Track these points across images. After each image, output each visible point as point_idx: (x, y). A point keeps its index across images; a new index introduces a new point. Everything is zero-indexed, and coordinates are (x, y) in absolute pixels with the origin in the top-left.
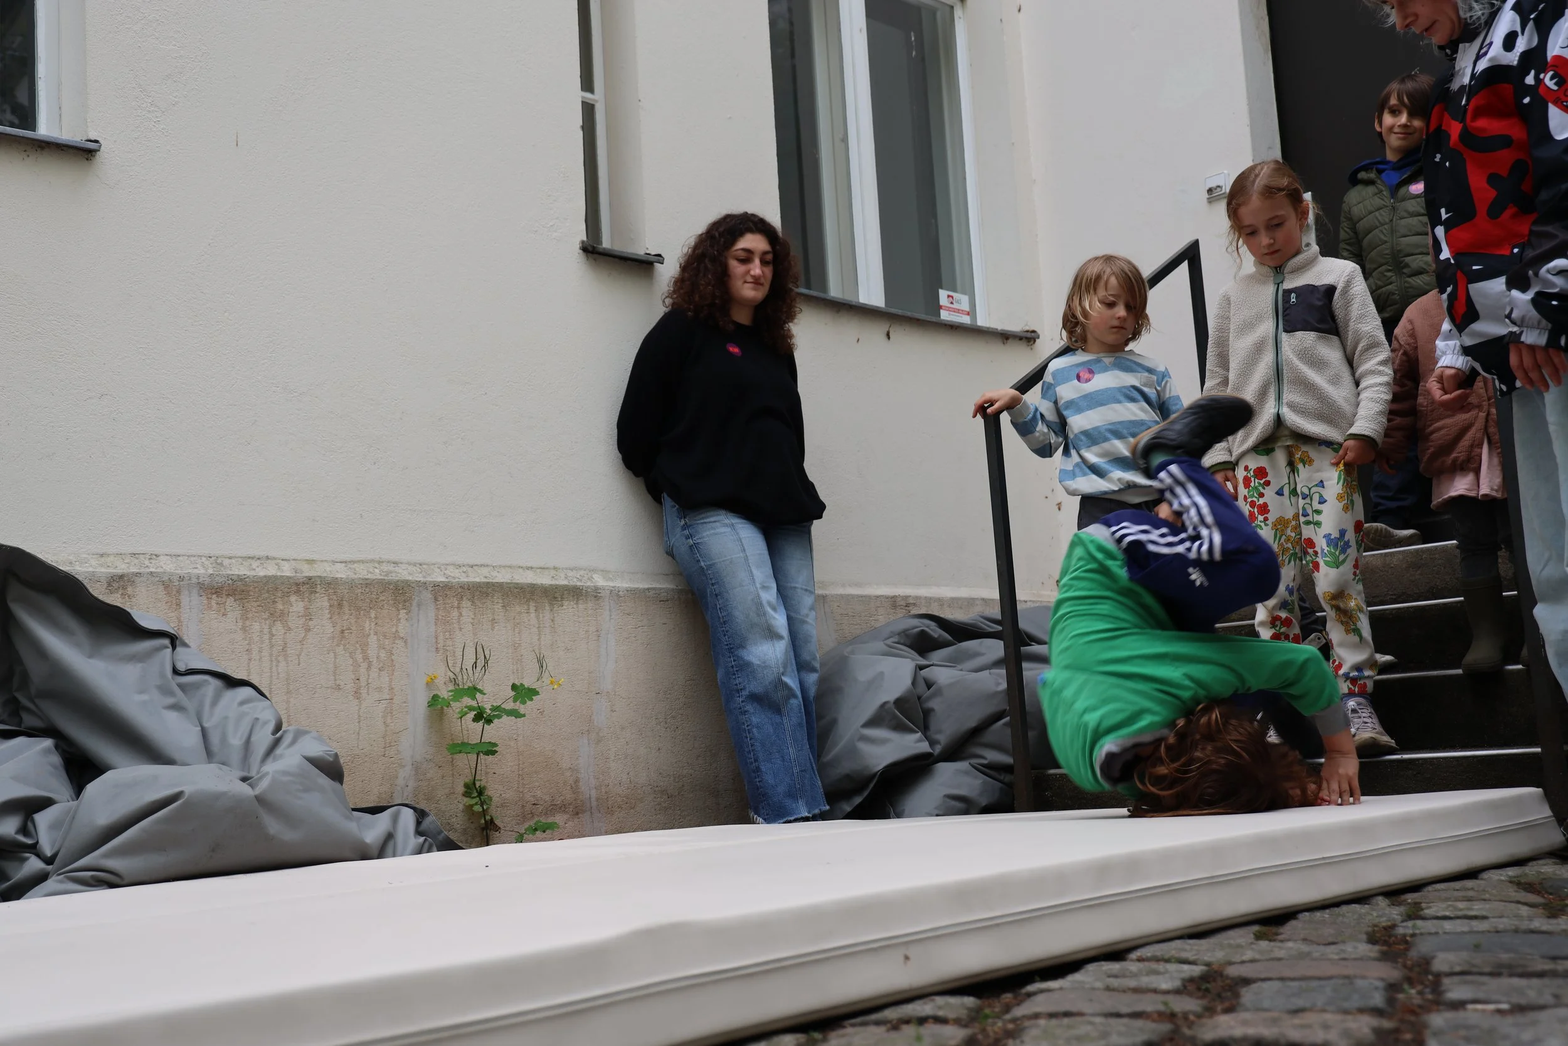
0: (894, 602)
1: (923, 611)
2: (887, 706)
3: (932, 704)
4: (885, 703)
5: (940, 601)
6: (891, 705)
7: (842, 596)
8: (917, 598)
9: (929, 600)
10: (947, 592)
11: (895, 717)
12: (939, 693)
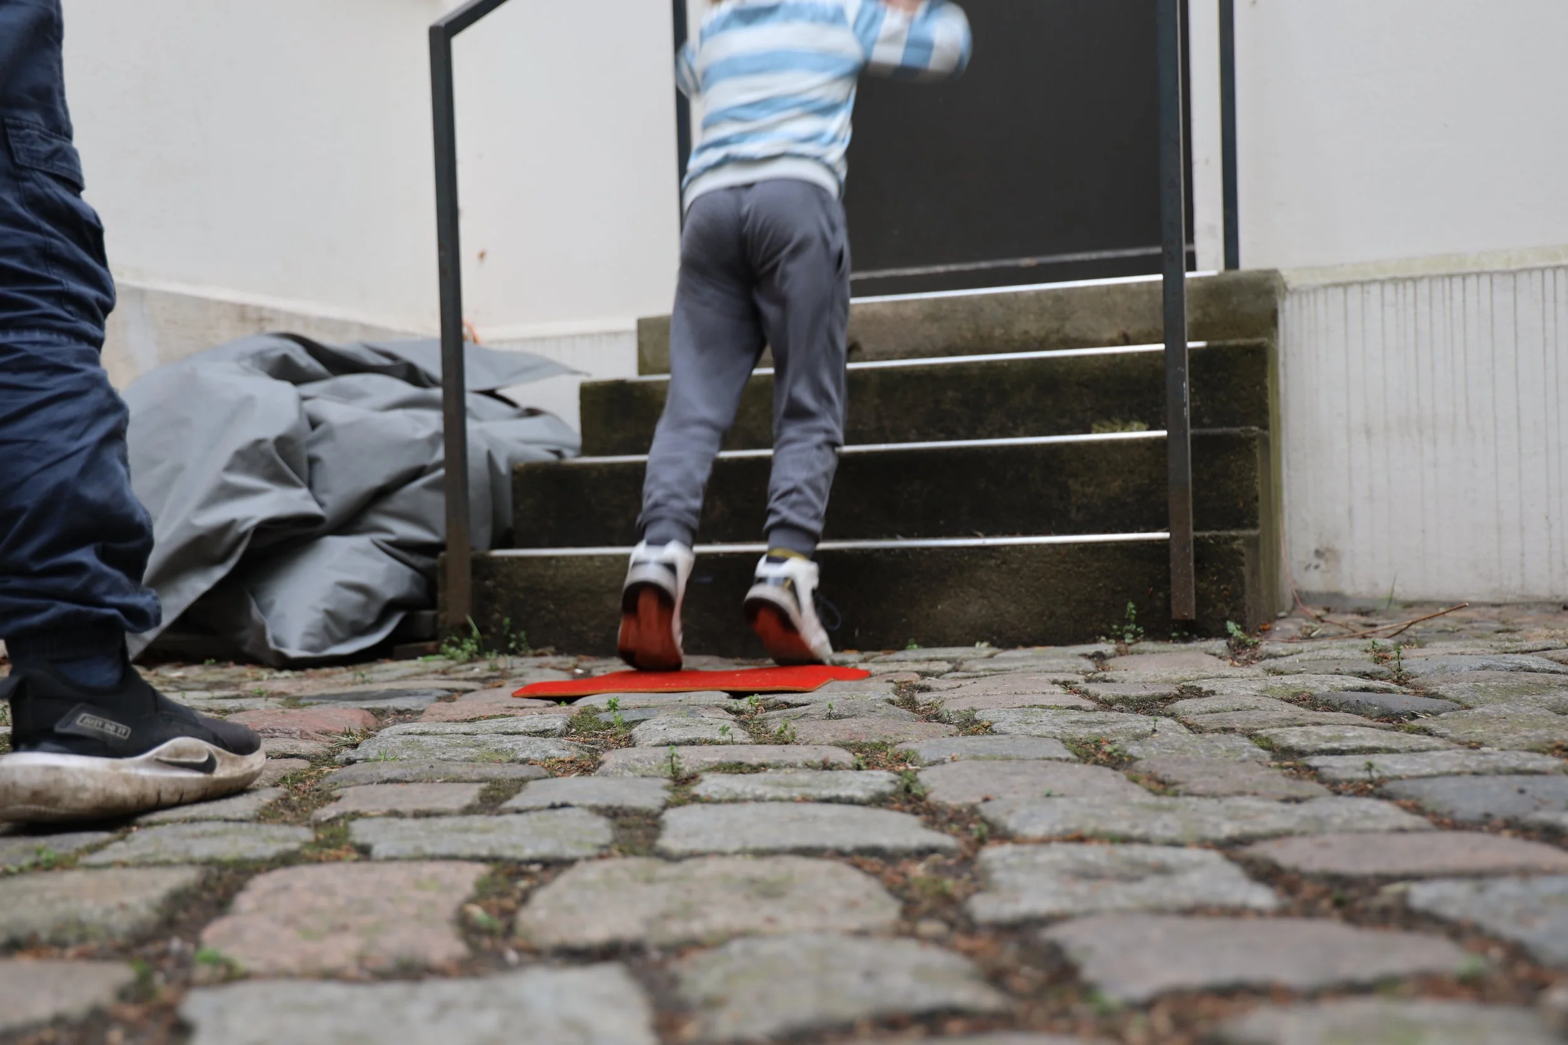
0: (242, 313)
1: (283, 329)
2: (264, 446)
3: (319, 451)
4: (259, 442)
5: (306, 319)
6: (270, 446)
7: (168, 295)
8: (275, 311)
9: (291, 316)
10: (314, 308)
11: (273, 462)
12: (329, 435)
